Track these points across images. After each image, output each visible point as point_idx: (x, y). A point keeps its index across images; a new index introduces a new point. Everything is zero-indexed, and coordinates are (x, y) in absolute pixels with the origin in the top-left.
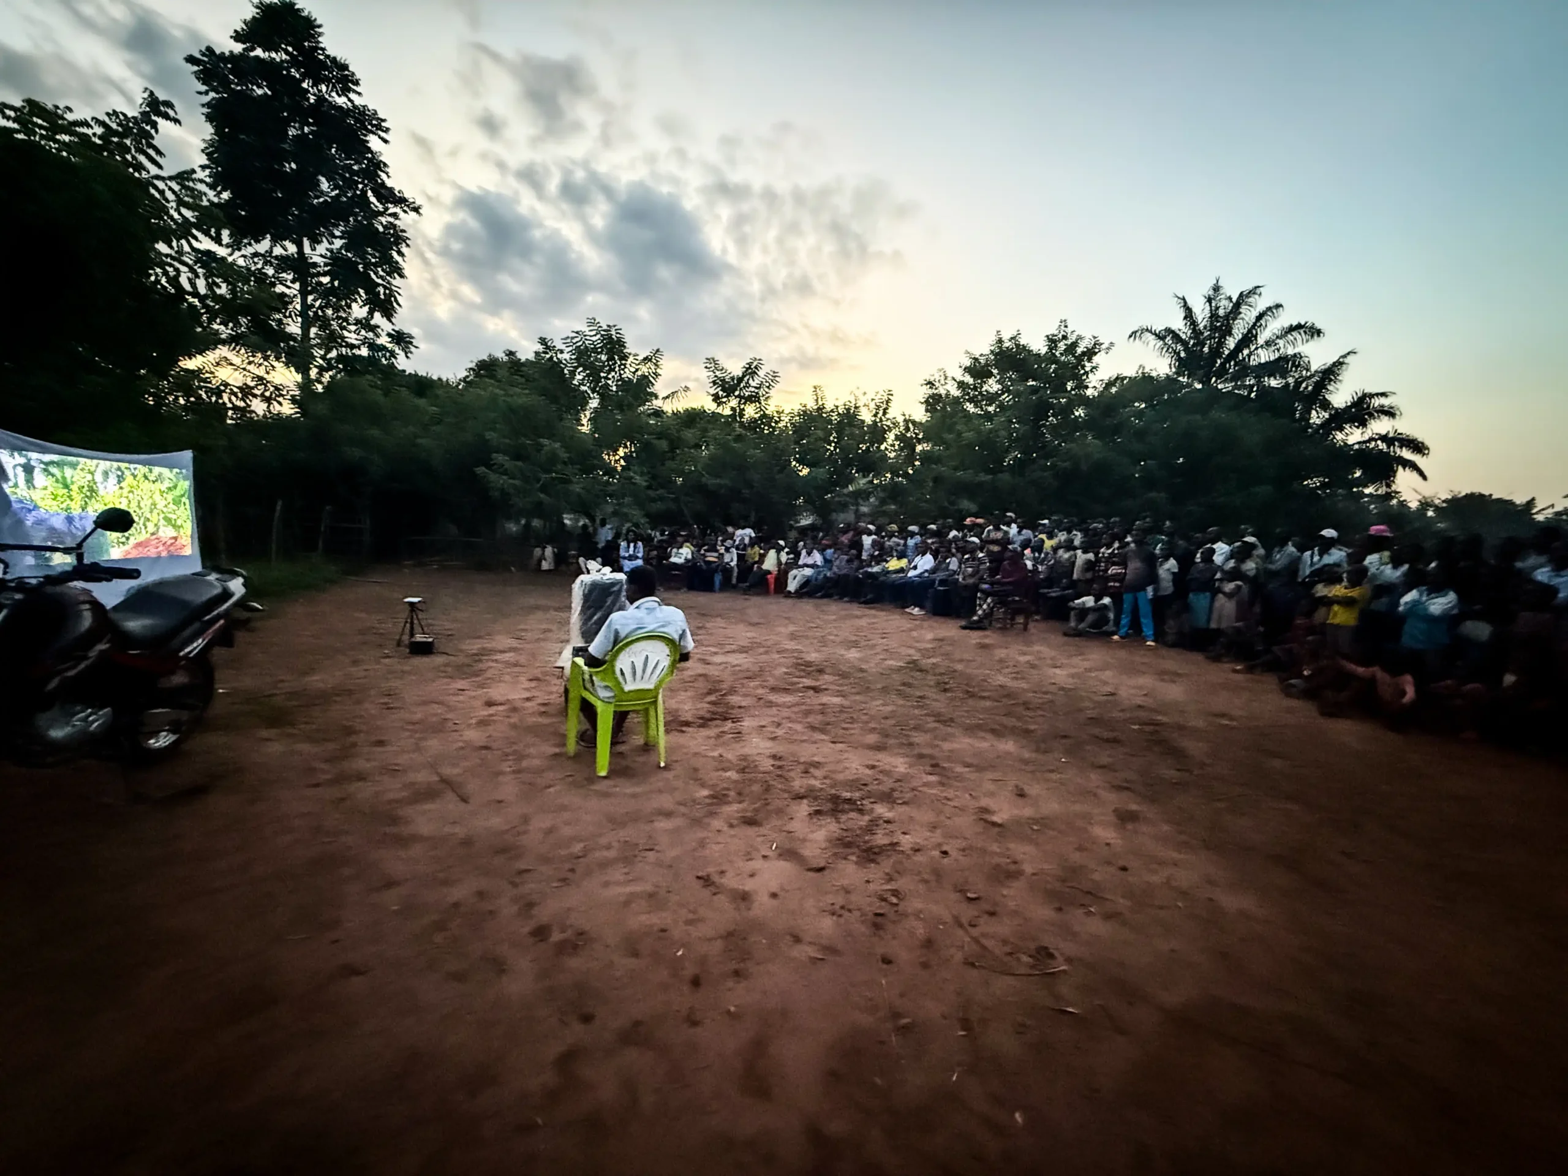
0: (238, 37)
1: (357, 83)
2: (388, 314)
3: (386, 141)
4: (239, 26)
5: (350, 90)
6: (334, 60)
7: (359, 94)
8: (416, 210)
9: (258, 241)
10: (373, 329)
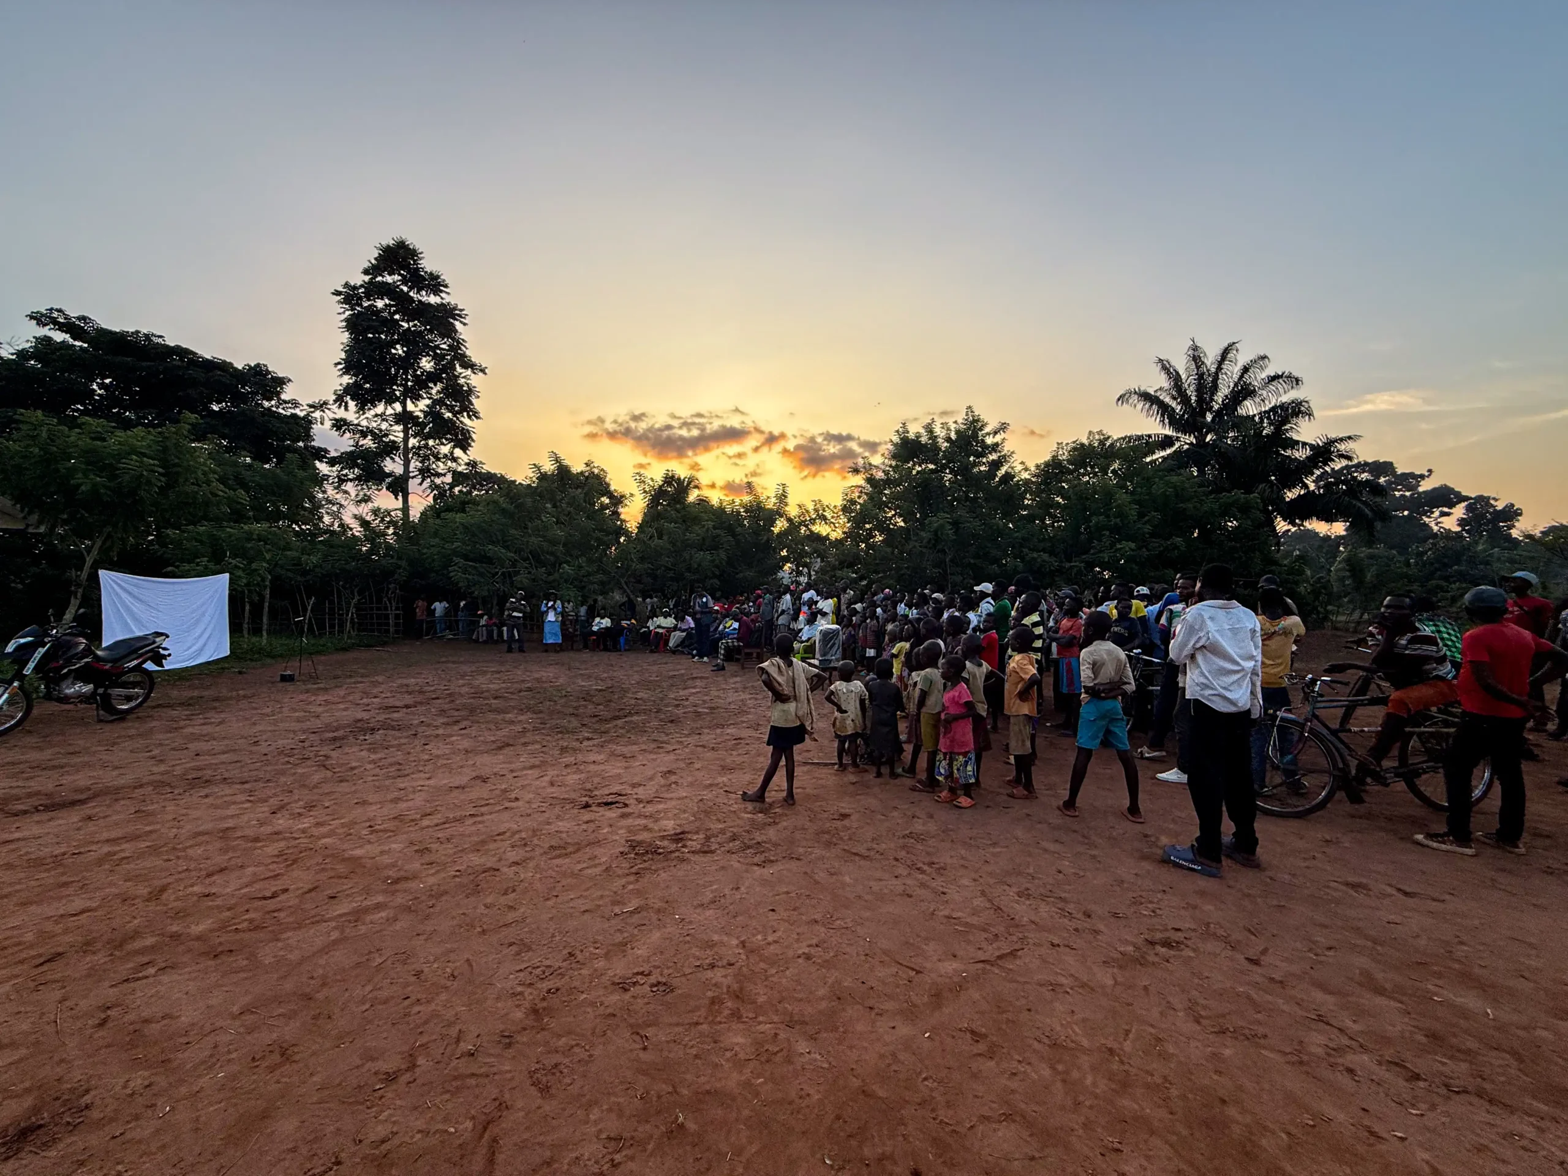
0: (366, 272)
1: (446, 286)
2: (464, 449)
3: (465, 324)
4: (367, 265)
5: (442, 291)
6: (431, 274)
7: (448, 293)
8: (483, 371)
9: (375, 406)
10: (454, 460)
